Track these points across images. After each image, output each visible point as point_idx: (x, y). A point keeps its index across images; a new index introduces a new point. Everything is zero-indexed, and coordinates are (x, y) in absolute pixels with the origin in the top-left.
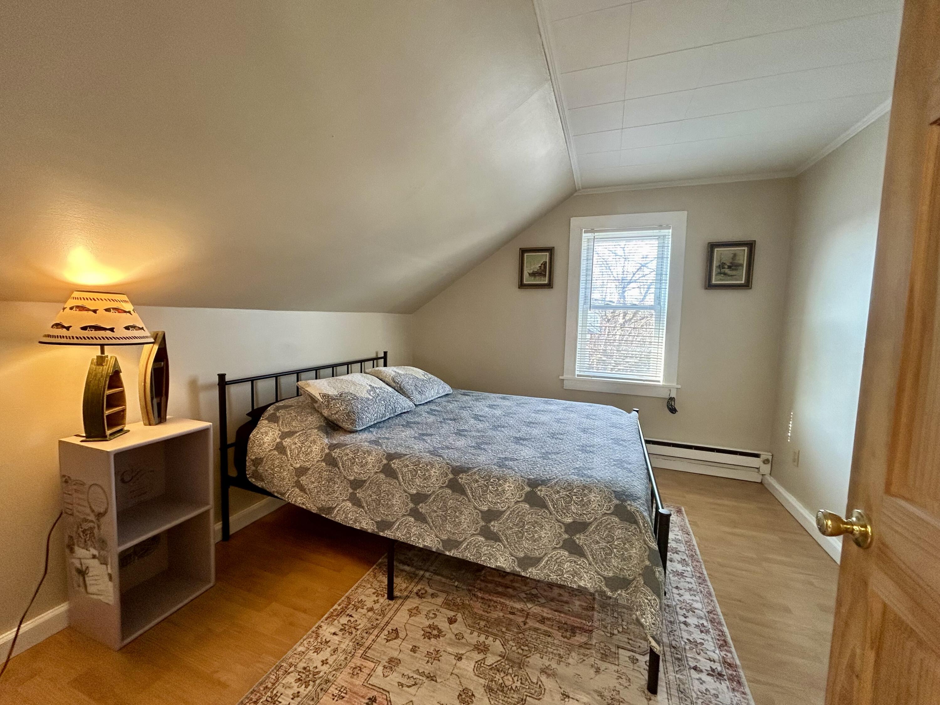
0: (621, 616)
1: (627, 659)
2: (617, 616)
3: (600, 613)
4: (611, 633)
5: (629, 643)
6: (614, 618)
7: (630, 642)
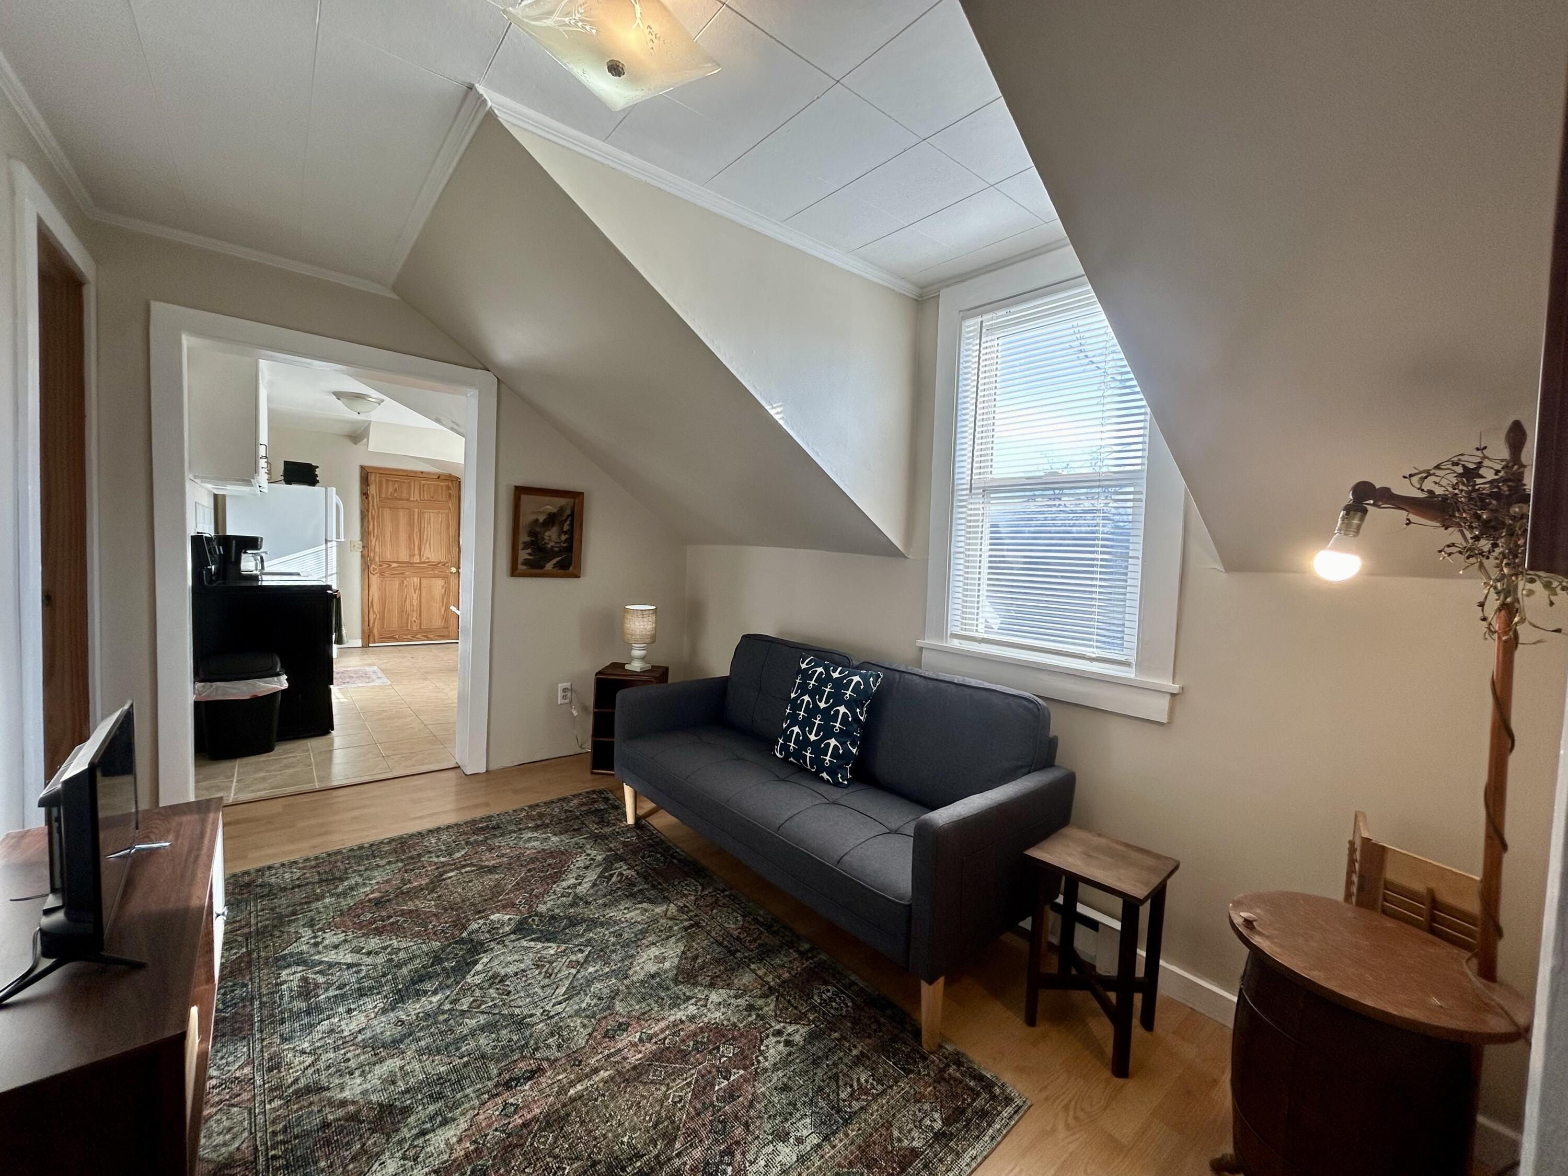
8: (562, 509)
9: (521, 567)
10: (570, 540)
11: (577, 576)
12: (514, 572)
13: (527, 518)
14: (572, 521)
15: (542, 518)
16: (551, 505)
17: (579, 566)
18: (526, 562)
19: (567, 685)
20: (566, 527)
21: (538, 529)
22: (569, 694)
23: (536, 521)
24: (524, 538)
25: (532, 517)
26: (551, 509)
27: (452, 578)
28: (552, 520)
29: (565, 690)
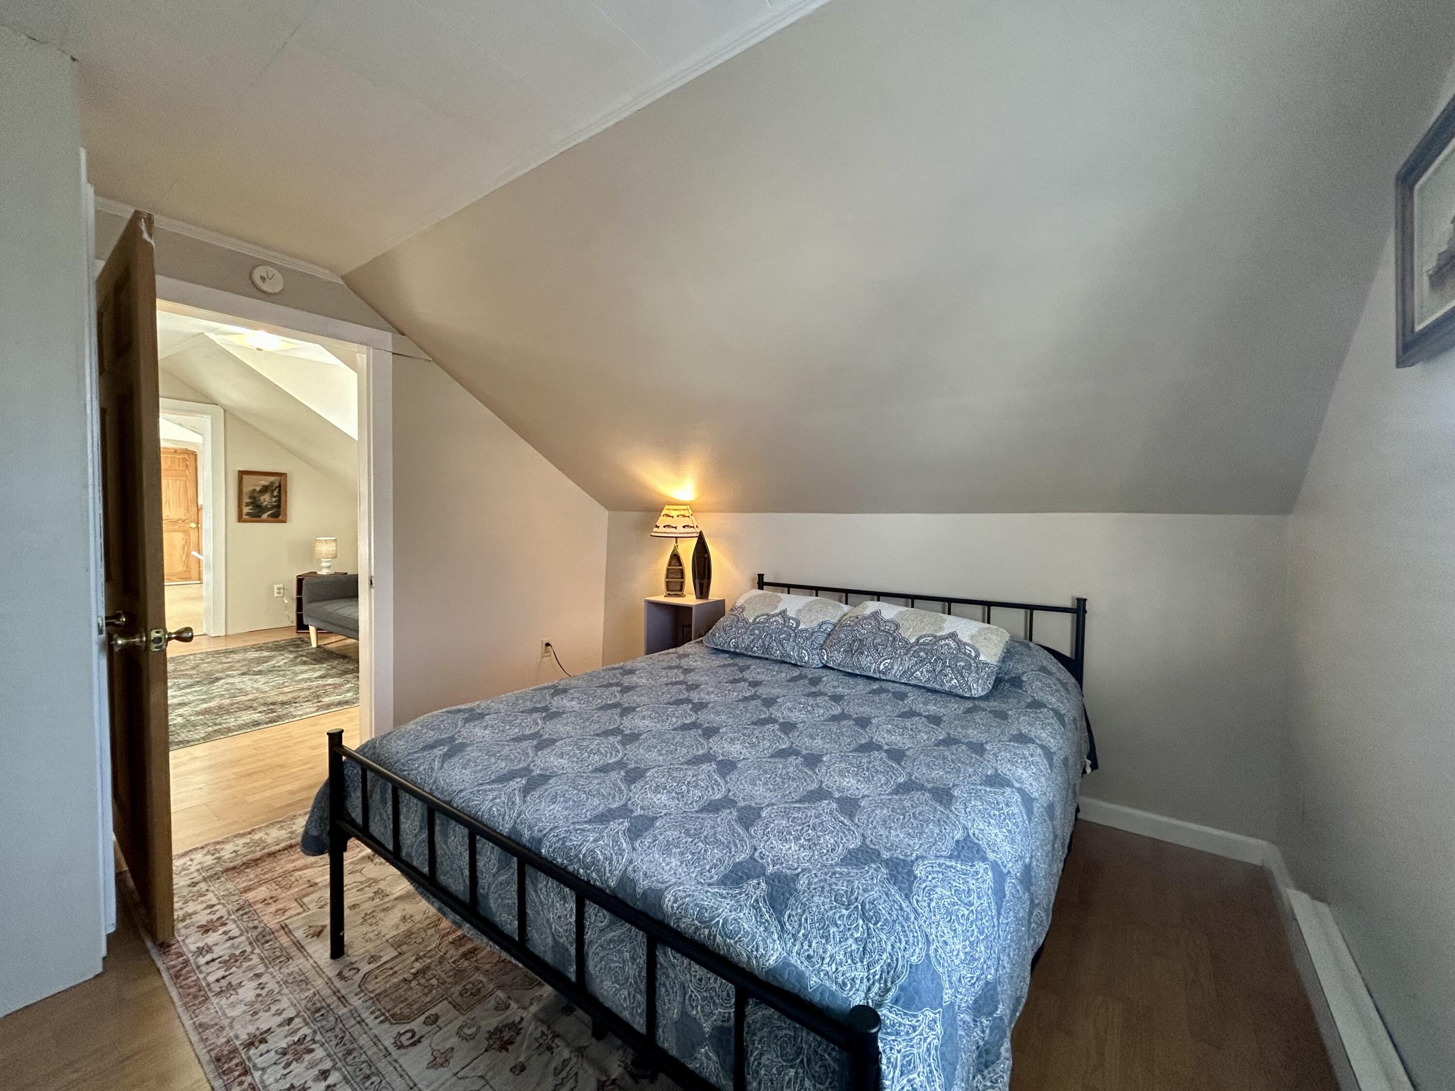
0: (426, 987)
1: (381, 954)
2: (431, 981)
3: (453, 962)
4: (421, 958)
5: (391, 968)
6: (431, 976)
7: (391, 972)
8: (272, 483)
9: (244, 517)
10: (279, 501)
11: (284, 522)
12: (240, 519)
13: (247, 489)
14: (280, 491)
15: (258, 489)
16: (264, 481)
17: (285, 515)
18: (248, 514)
19: (281, 586)
20: (275, 493)
21: (256, 495)
22: (282, 591)
23: (254, 490)
24: (246, 500)
25: (251, 488)
26: (263, 483)
27: (192, 532)
28: (265, 489)
29: (279, 589)
